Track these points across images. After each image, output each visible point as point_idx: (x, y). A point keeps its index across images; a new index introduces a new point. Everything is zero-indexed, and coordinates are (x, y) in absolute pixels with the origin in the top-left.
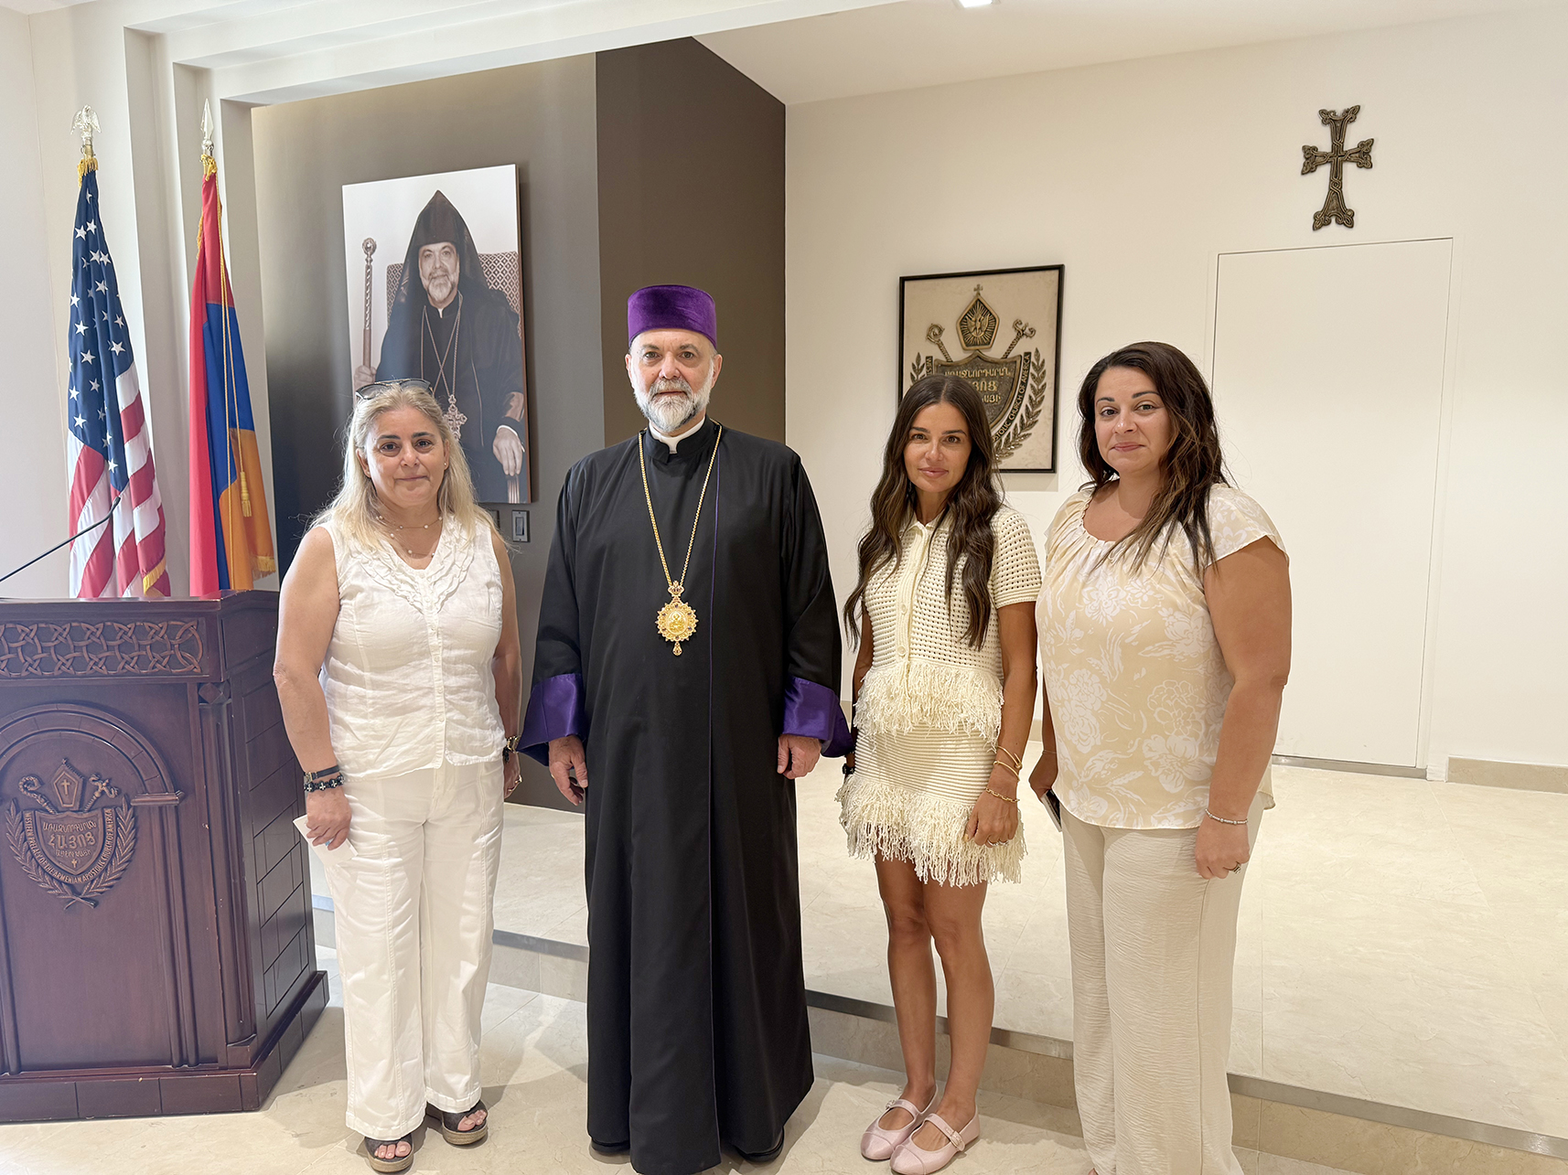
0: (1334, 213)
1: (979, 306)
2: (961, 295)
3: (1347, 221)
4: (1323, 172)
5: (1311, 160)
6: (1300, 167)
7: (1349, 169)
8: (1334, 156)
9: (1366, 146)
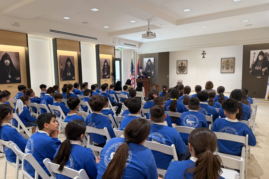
0: (204, 57)
1: (182, 63)
2: (181, 62)
3: (204, 58)
4: (203, 55)
5: (202, 54)
8: (204, 53)
9: (205, 53)
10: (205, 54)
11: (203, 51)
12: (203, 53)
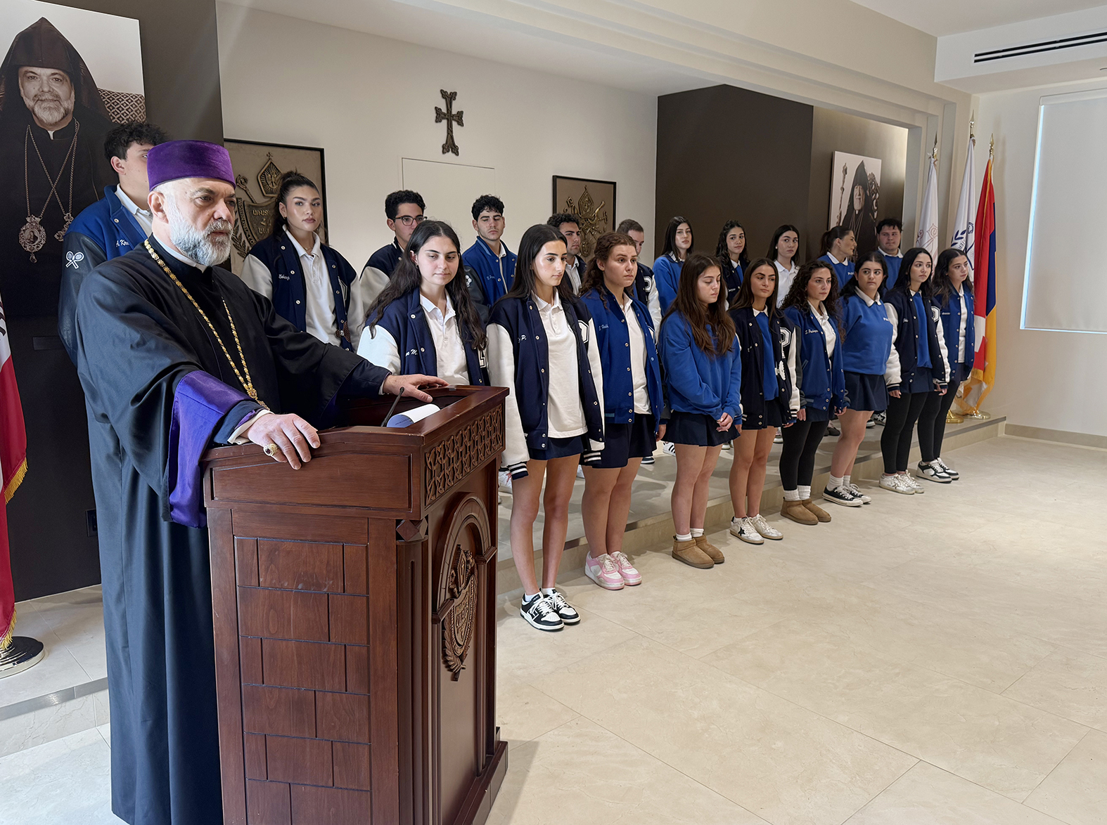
0: (450, 146)
1: (272, 167)
2: (261, 156)
3: (455, 150)
4: (444, 122)
5: (439, 116)
6: (435, 118)
7: (454, 124)
8: (449, 116)
9: (460, 114)
10: (459, 118)
11: (443, 93)
12: (444, 110)
